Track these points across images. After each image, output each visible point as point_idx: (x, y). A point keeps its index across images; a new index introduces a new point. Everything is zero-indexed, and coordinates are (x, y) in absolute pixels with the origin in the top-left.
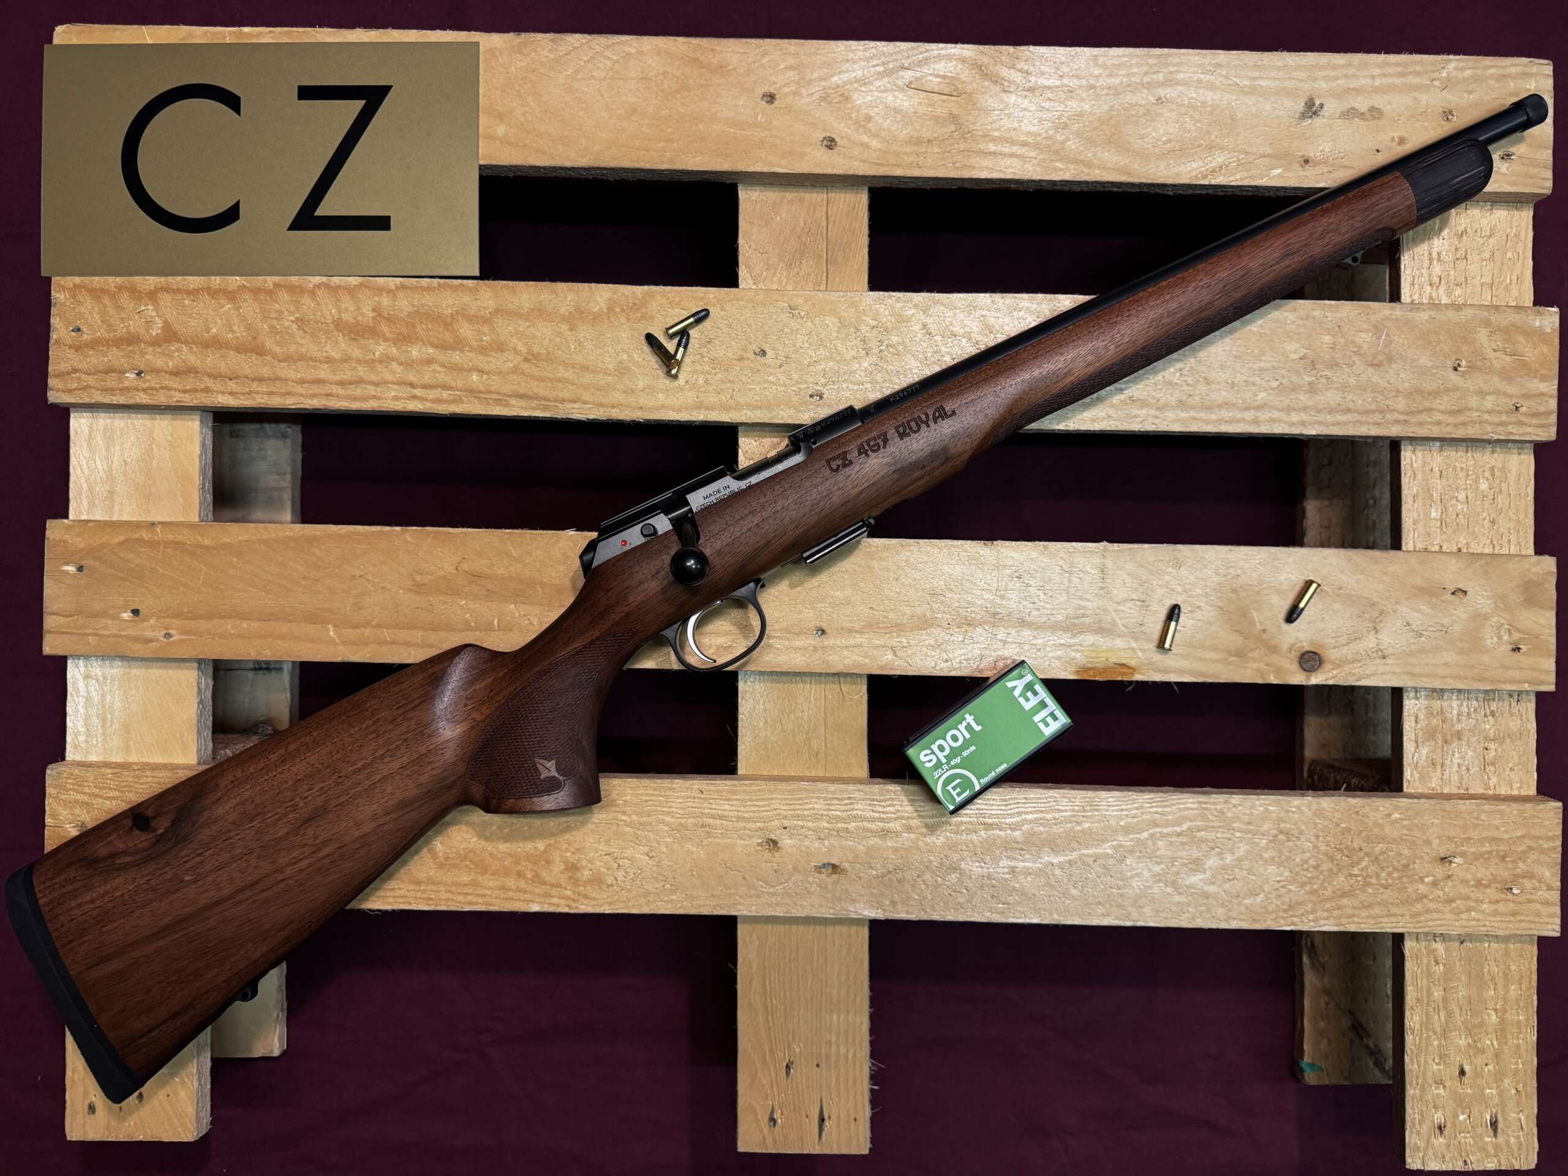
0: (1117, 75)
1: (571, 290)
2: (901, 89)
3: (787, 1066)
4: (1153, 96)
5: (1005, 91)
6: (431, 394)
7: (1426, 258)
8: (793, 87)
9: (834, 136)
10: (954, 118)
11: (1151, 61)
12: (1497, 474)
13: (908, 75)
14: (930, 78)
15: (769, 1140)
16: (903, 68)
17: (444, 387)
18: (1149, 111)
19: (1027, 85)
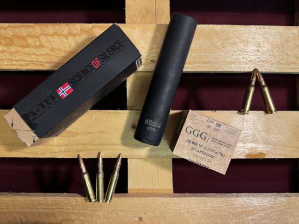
1: (66, 26)
6: (18, 63)
17: (23, 60)
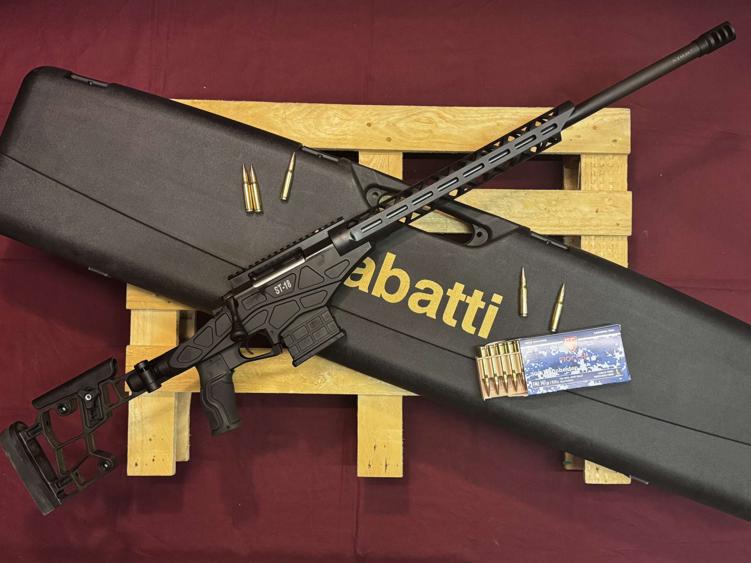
0: (484, 116)
2: (412, 122)
3: (374, 447)
4: (496, 123)
5: (447, 122)
7: (590, 174)
8: (377, 121)
9: (391, 137)
10: (431, 131)
11: (495, 111)
12: (615, 247)
13: (415, 117)
14: (422, 118)
15: (368, 472)
16: (413, 115)
18: (494, 128)
19: (454, 120)
